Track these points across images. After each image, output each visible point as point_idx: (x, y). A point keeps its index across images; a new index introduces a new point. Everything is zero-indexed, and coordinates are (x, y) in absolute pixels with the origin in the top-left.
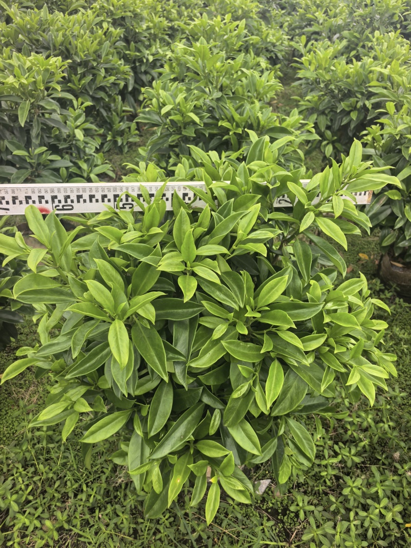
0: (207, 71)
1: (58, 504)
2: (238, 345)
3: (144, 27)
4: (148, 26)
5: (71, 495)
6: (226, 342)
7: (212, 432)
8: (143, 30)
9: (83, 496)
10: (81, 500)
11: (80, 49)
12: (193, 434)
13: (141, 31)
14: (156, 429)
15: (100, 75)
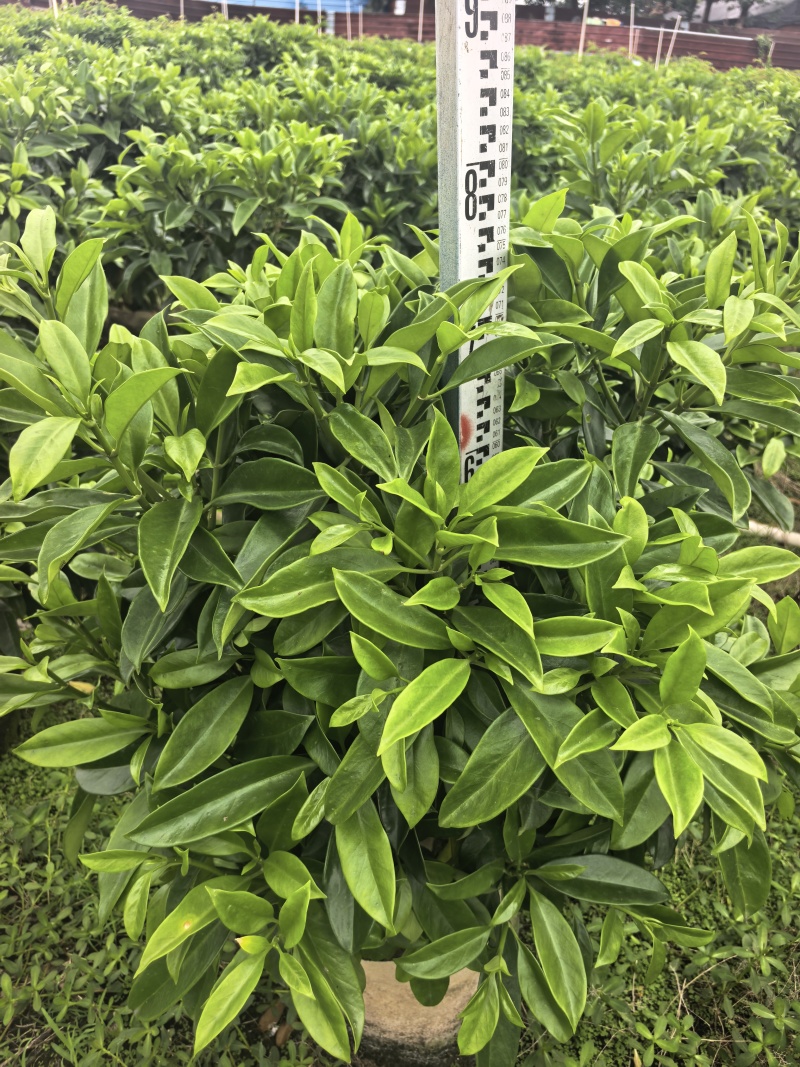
0: (599, 166)
1: (49, 956)
2: (375, 593)
3: (545, 148)
4: (552, 149)
5: (81, 947)
6: (345, 575)
7: (299, 832)
8: (540, 153)
9: (97, 958)
10: (91, 964)
11: (401, 152)
12: (255, 820)
13: (536, 154)
14: (175, 777)
15: (427, 204)
